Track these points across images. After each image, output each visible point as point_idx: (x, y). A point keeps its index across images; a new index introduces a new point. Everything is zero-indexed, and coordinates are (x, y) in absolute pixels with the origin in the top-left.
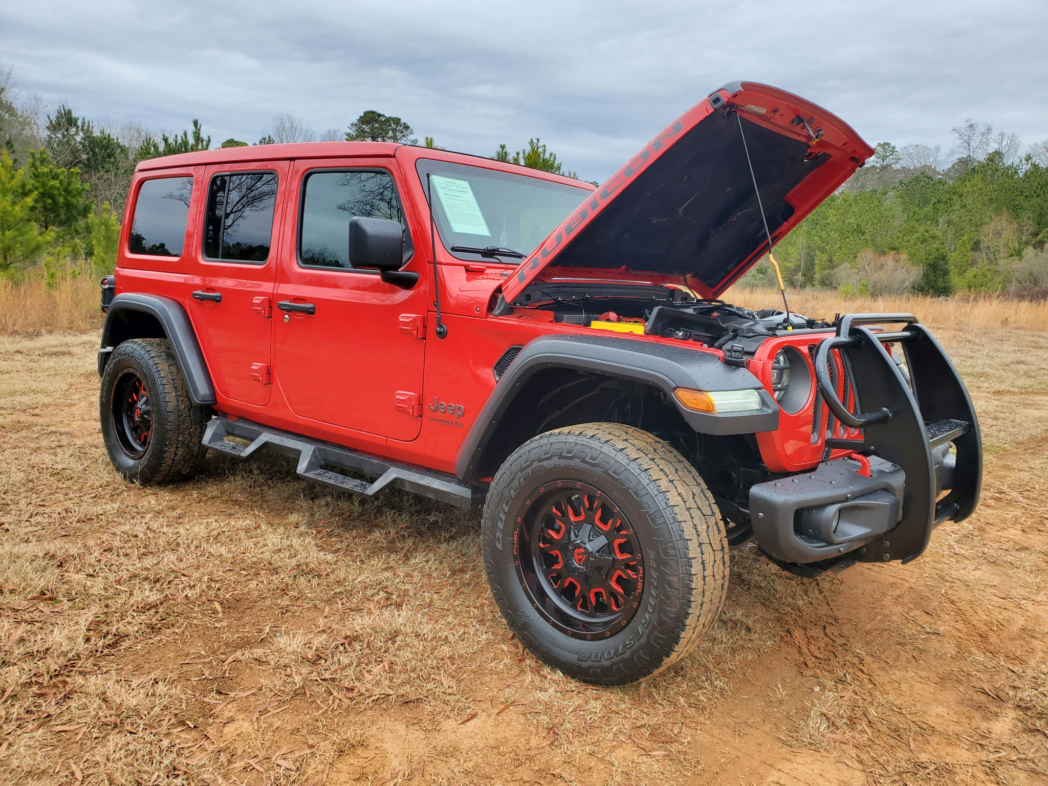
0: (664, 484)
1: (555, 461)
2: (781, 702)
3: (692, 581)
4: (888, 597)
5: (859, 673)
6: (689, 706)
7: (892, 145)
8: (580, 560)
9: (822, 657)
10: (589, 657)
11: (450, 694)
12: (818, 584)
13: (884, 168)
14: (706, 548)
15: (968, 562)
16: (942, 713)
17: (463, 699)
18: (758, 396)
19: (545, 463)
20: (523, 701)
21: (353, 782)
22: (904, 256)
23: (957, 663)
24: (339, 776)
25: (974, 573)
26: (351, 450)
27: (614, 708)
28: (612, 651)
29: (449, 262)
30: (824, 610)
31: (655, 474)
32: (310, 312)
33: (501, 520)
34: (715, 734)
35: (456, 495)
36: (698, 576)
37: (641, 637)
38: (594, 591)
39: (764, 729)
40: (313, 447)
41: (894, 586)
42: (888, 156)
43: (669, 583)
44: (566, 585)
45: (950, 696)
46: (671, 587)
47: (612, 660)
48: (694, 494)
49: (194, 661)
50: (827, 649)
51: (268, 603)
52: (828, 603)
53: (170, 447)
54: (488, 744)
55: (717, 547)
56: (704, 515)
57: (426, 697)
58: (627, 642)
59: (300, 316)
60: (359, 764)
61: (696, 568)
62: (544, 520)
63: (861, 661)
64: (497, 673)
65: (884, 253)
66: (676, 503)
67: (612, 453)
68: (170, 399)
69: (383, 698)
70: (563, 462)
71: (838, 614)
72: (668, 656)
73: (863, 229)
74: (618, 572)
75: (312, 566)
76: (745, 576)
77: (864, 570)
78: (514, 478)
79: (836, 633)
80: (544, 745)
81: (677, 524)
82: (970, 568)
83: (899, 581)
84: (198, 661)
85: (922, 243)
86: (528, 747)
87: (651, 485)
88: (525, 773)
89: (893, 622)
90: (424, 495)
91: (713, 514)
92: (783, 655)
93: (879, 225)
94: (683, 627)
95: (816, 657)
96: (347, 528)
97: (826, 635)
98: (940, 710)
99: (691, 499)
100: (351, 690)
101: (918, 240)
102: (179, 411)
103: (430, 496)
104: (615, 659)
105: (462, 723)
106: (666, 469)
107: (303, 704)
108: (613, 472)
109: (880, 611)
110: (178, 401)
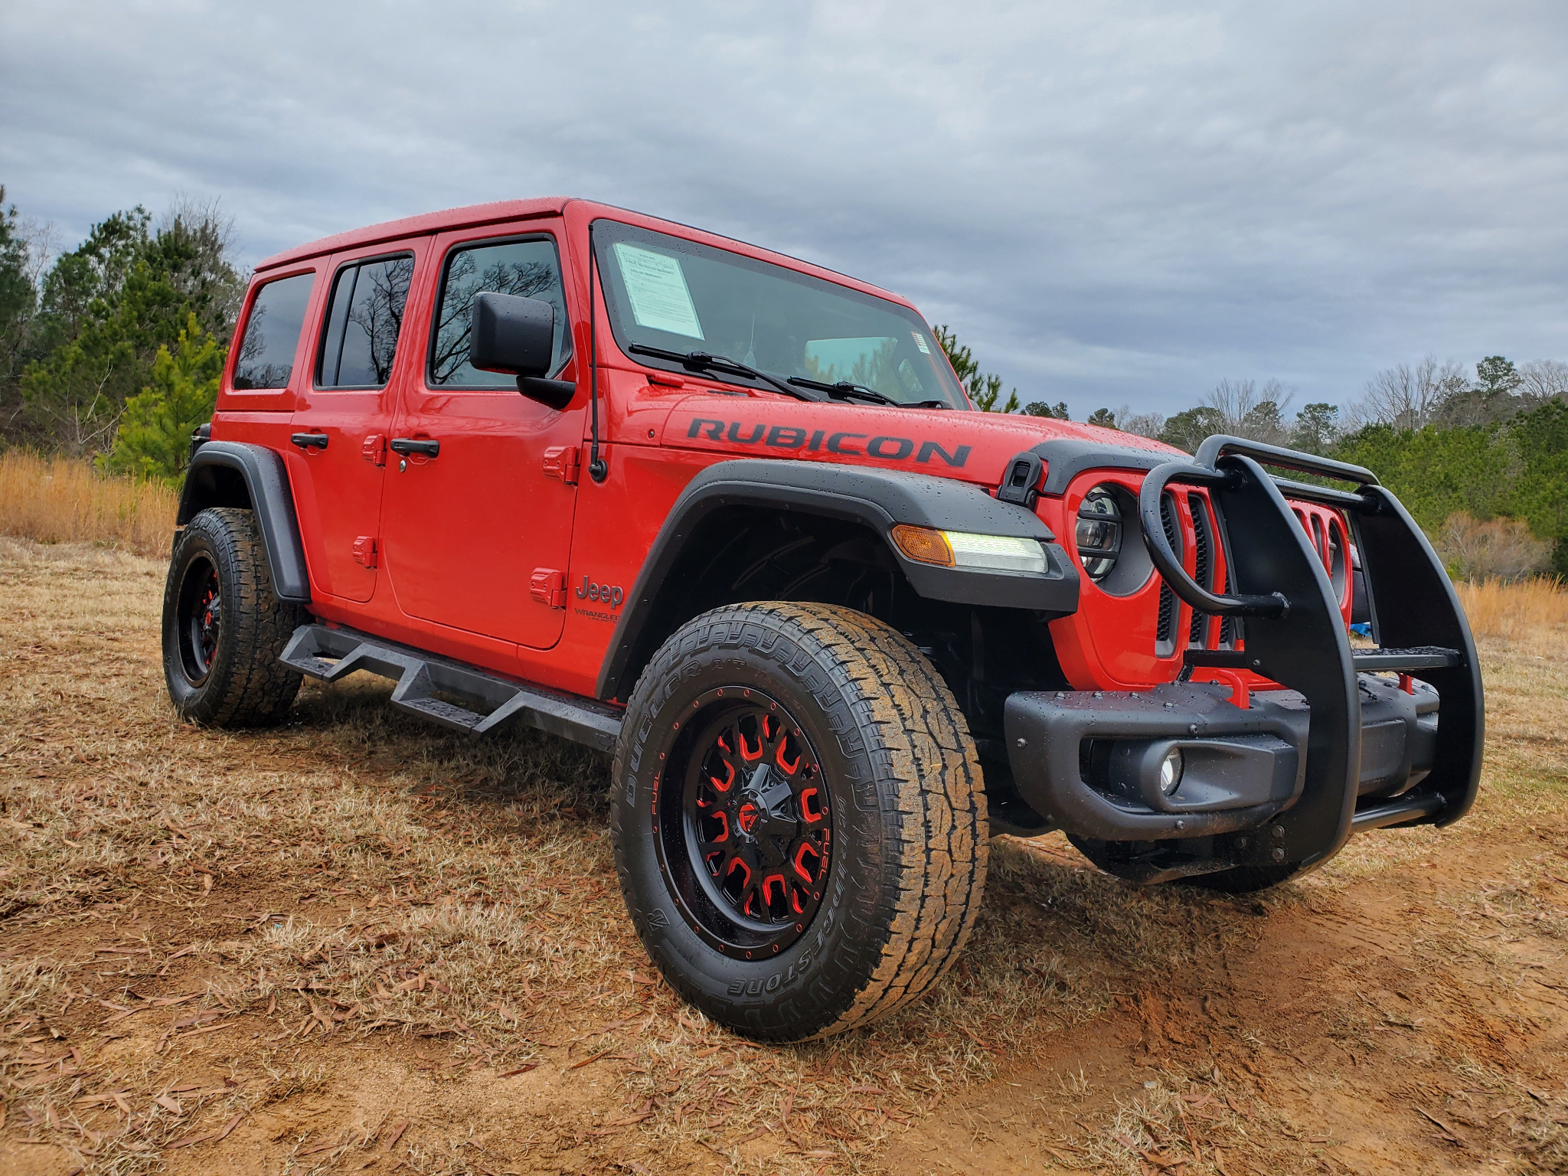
0: (870, 686)
1: (715, 653)
2: (1076, 1099)
3: (902, 853)
4: (1338, 967)
5: (1242, 1073)
6: (908, 1088)
7: (1508, 361)
8: (747, 823)
9: (1181, 1040)
10: (745, 987)
11: (506, 1031)
12: (1217, 937)
13: (1494, 394)
14: (936, 802)
15: (1503, 930)
16: (1374, 1148)
17: (523, 1041)
18: (1042, 551)
19: (699, 658)
20: (624, 1054)
21: (270, 1144)
22: (1521, 525)
23: (1432, 1075)
24: (252, 1132)
25: (1508, 946)
26: (476, 668)
27: (773, 1077)
28: (778, 977)
29: (621, 366)
30: (1215, 973)
31: (857, 669)
32: (431, 453)
33: (637, 757)
34: (937, 1136)
35: (602, 733)
36: (915, 845)
37: (820, 952)
38: (770, 879)
39: (1028, 1135)
40: (422, 663)
41: (1356, 951)
42: (1500, 377)
43: (864, 854)
44: (732, 869)
45: (1402, 1123)
46: (866, 862)
47: (778, 993)
48: (926, 711)
49: (124, 950)
50: (1197, 1030)
51: (289, 883)
52: (1225, 967)
53: (240, 666)
54: (530, 1111)
55: (961, 802)
56: (940, 748)
57: (464, 1031)
58: (801, 961)
59: (421, 462)
60: (297, 1117)
61: (911, 830)
62: (707, 760)
63: (1253, 1052)
64: (602, 1010)
65: (1489, 519)
66: (890, 719)
67: (794, 636)
68: (247, 594)
69: (392, 1027)
70: (725, 655)
71: (1237, 982)
72: (863, 989)
73: (1454, 481)
74: (806, 847)
75: (384, 840)
76: (1092, 913)
77: (1309, 924)
78: (657, 686)
79: (1224, 1010)
80: (628, 1121)
81: (883, 752)
82: (1504, 938)
83: (1367, 946)
84: (130, 950)
85: (1551, 505)
86: (597, 1121)
87: (848, 688)
88: (571, 1161)
89: (1334, 1002)
90: (560, 734)
91: (960, 749)
92: (1112, 1030)
93: (1480, 477)
94: (886, 935)
95: (1171, 1040)
96: (470, 798)
97: (1204, 1010)
98: (1372, 1142)
99: (917, 716)
100: (345, 1009)
101: (1545, 501)
102: (258, 612)
103: (569, 736)
104: (782, 990)
105: (504, 1076)
106: (882, 667)
107: (258, 1022)
108: (794, 666)
109: (1315, 984)
110: (259, 597)
